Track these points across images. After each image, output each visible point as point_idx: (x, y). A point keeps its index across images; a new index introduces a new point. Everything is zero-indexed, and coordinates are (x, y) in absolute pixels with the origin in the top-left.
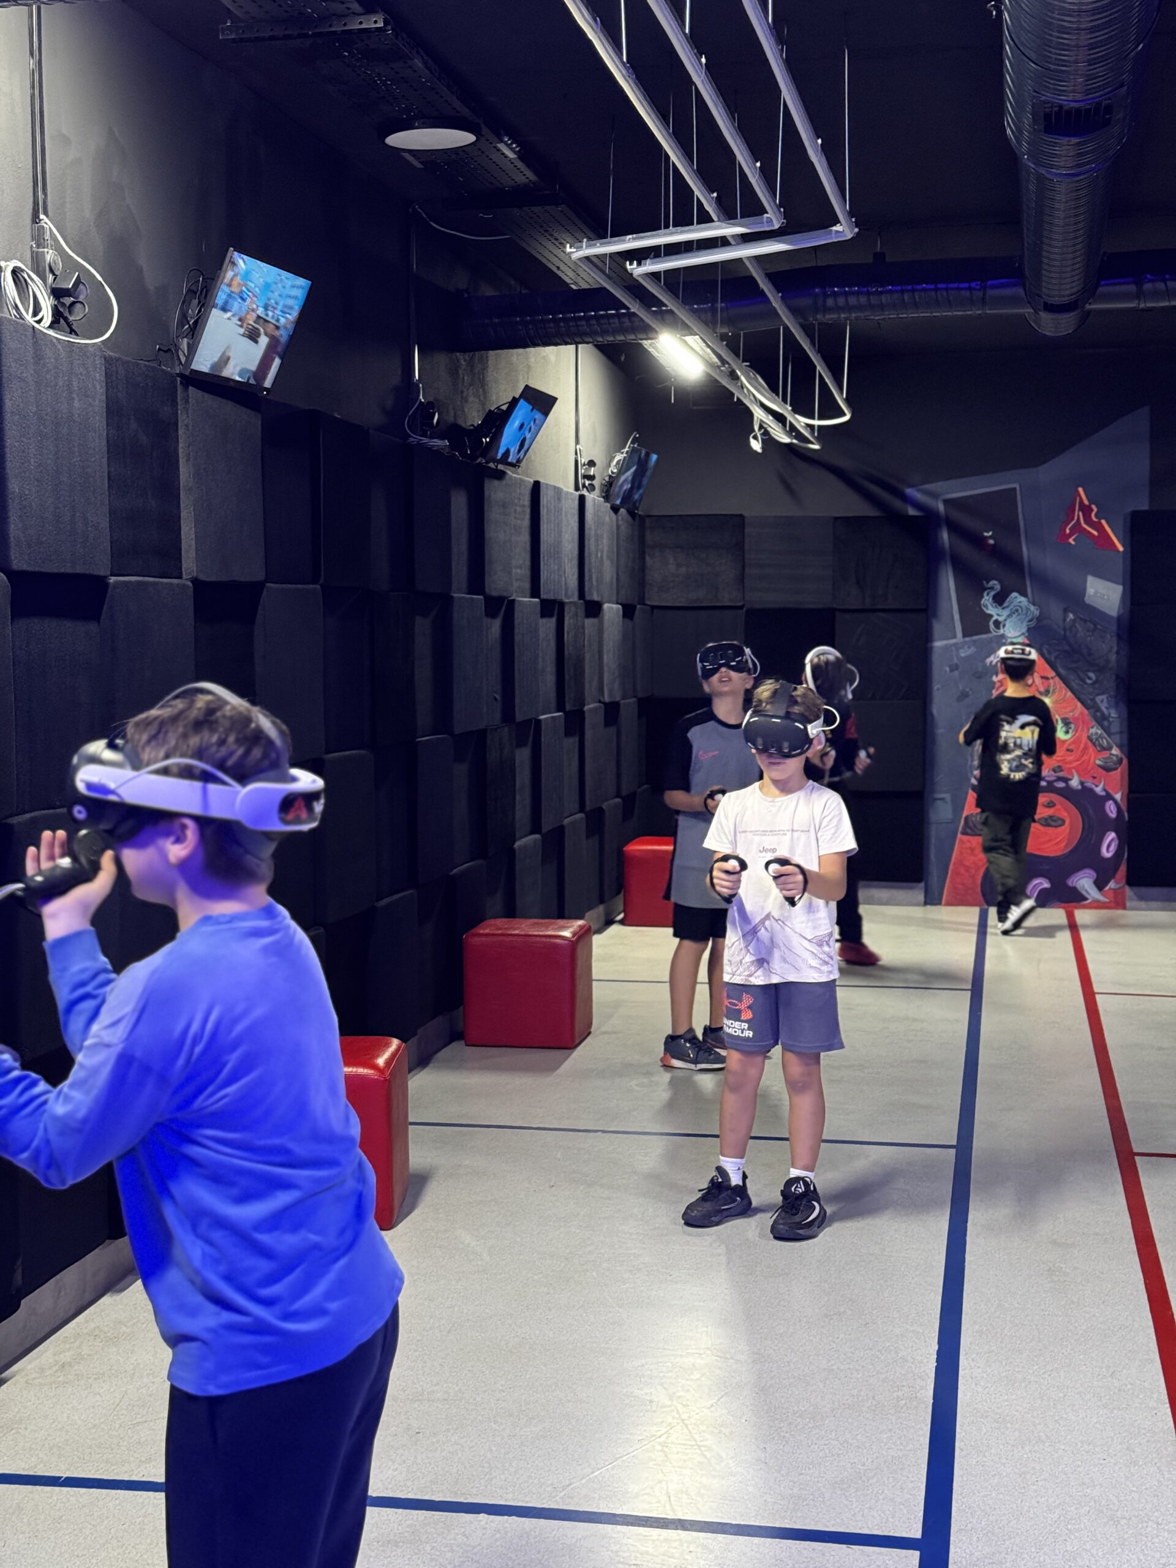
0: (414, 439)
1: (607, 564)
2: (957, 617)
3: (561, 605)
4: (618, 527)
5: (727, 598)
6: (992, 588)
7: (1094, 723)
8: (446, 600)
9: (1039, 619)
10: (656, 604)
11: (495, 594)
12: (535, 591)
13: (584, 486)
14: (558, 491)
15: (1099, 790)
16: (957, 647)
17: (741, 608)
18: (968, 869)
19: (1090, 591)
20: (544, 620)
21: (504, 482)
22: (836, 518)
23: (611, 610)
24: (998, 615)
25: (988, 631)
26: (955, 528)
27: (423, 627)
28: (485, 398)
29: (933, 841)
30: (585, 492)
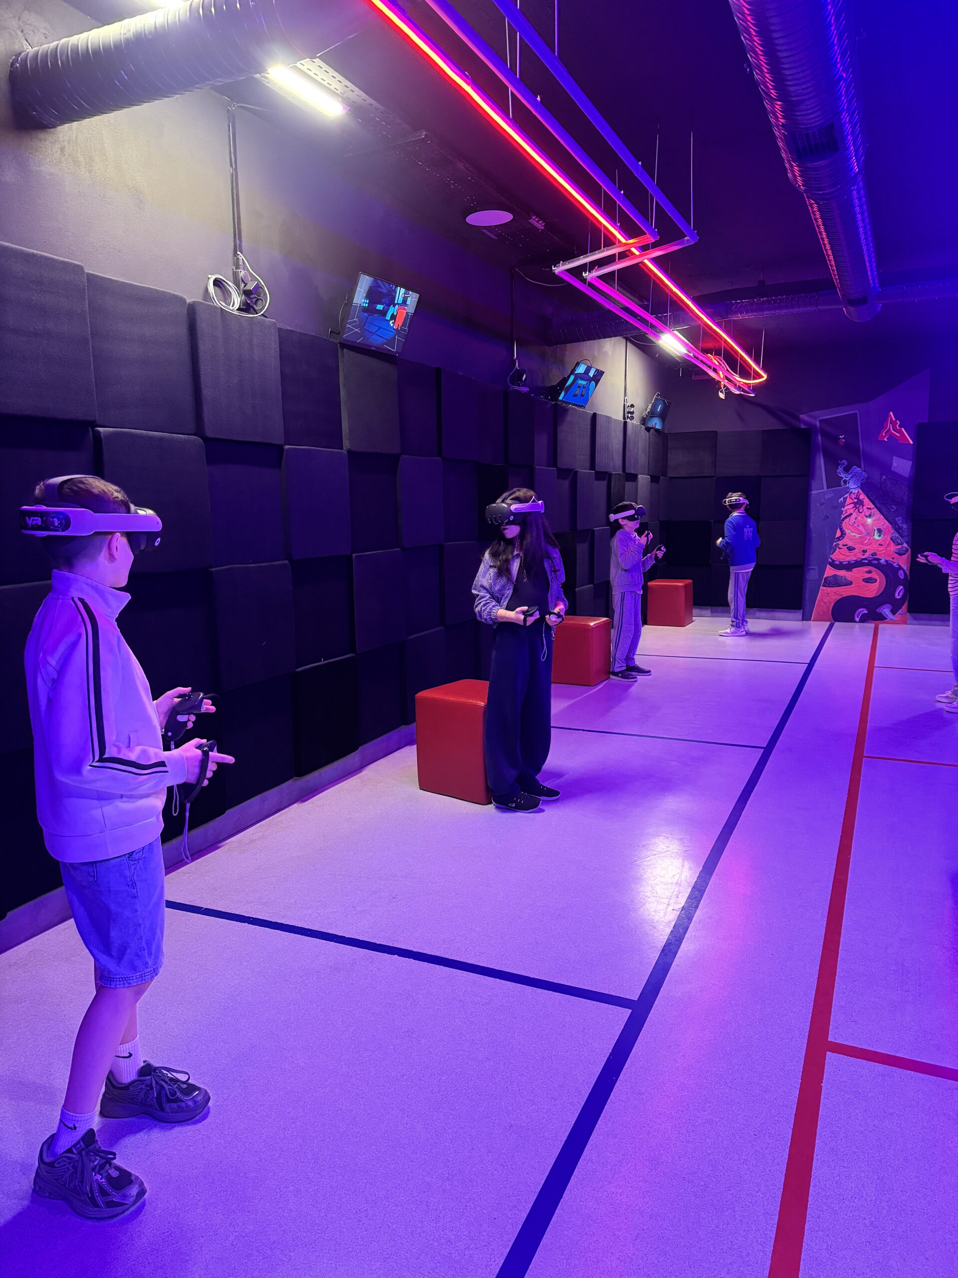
0: (509, 387)
1: (642, 455)
2: (824, 478)
3: (610, 475)
4: (649, 437)
5: (708, 472)
6: (843, 464)
7: (894, 531)
8: (531, 468)
9: (867, 479)
10: (673, 476)
11: (564, 467)
12: (593, 466)
13: (628, 417)
14: (608, 419)
15: (895, 565)
16: (824, 493)
17: (714, 476)
18: (825, 603)
19: (895, 464)
20: (598, 481)
21: (572, 413)
22: (764, 431)
23: (643, 479)
24: (846, 477)
25: (840, 486)
26: (824, 434)
29: (808, 590)
30: (628, 420)
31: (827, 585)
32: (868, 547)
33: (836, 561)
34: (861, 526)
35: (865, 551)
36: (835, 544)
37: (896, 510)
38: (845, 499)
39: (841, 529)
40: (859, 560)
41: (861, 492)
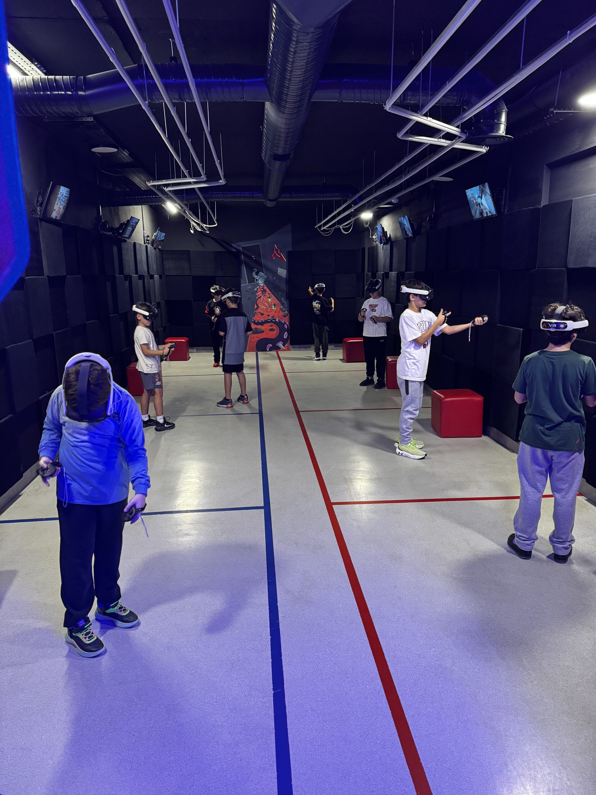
0: (102, 232)
1: (154, 264)
2: (247, 278)
3: (144, 276)
4: (156, 254)
5: (187, 273)
6: (255, 271)
7: (281, 305)
8: (114, 277)
10: (168, 275)
11: (126, 274)
12: (137, 273)
13: (146, 242)
14: (140, 245)
15: (283, 322)
16: (247, 286)
17: (191, 276)
18: (252, 342)
19: (279, 271)
20: (139, 281)
21: (126, 243)
22: (215, 252)
23: (156, 277)
26: (245, 255)
27: (108, 284)
28: (119, 219)
30: (147, 244)
32: (270, 313)
33: (255, 320)
34: (266, 303)
35: (269, 315)
36: (254, 312)
37: (281, 295)
38: (257, 289)
39: (257, 304)
40: (266, 320)
41: (264, 285)
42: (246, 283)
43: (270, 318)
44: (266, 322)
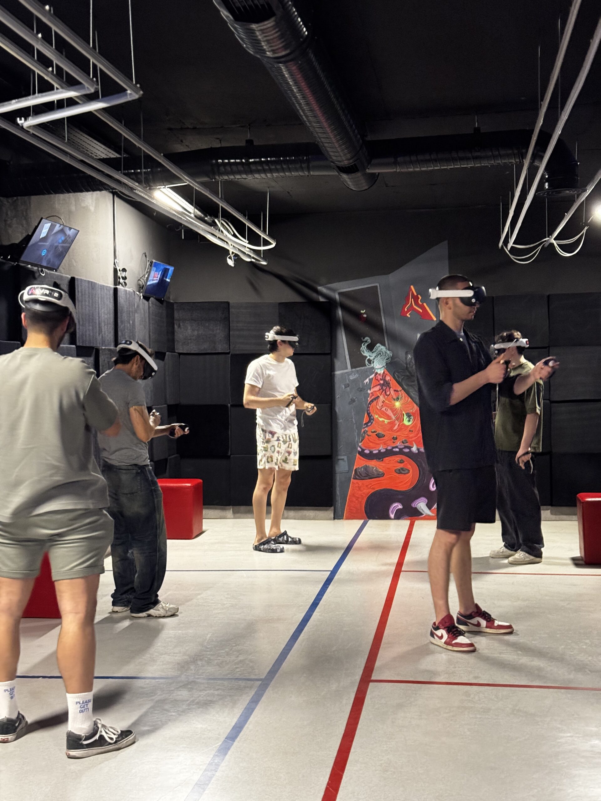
2: (347, 357)
3: (98, 351)
4: (149, 307)
5: (221, 348)
6: (366, 341)
9: (392, 358)
10: (181, 352)
12: (72, 341)
13: (119, 282)
14: (94, 284)
16: (349, 374)
17: (228, 353)
18: (357, 498)
22: (280, 304)
24: (370, 356)
25: (365, 365)
26: (345, 308)
29: (338, 483)
31: (357, 477)
32: (398, 434)
33: (364, 450)
34: (388, 409)
35: (395, 439)
36: (363, 430)
38: (371, 380)
39: (368, 414)
40: (389, 448)
41: (386, 372)
42: (347, 368)
43: (398, 444)
44: (389, 453)
